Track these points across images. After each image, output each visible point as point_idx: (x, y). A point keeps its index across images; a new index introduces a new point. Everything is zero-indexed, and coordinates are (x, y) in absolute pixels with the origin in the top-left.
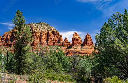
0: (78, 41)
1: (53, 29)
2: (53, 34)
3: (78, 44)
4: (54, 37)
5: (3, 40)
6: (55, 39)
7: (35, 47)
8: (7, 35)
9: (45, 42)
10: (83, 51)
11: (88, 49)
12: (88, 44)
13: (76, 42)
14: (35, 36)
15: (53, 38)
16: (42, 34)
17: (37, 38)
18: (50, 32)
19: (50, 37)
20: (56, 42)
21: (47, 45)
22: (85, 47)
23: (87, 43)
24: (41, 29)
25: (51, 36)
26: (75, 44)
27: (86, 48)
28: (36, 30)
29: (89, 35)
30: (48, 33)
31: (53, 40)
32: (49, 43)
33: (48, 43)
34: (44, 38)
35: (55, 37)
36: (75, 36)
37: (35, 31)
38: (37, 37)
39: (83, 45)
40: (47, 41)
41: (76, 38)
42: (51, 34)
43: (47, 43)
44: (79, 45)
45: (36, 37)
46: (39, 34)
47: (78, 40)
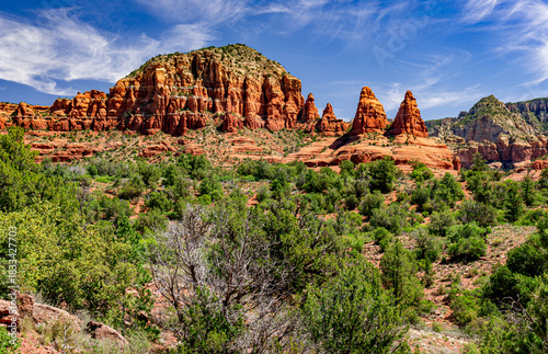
0: (375, 117)
1: (280, 71)
2: (283, 89)
3: (377, 128)
4: (286, 100)
5: (115, 107)
6: (292, 108)
7: (236, 138)
8: (128, 91)
9: (258, 120)
10: (401, 153)
11: (414, 147)
12: (409, 130)
13: (371, 122)
14: (226, 96)
15: (283, 104)
16: (249, 90)
17: (234, 103)
18: (272, 81)
19: (274, 101)
20: (295, 117)
21: (266, 127)
22: (403, 138)
23: (408, 125)
24: (243, 71)
25: (277, 96)
26: (367, 127)
27: (406, 143)
28: (229, 73)
29: (412, 99)
30: (266, 87)
31: (285, 113)
32: (271, 122)
33: (267, 123)
34: (254, 104)
35: (291, 100)
36: (367, 101)
37: (224, 79)
38: (232, 99)
39: (392, 132)
40: (264, 113)
41: (371, 107)
42: (277, 90)
43: (263, 122)
44: (378, 131)
45: (229, 100)
46: (239, 91)
47: (375, 115)
